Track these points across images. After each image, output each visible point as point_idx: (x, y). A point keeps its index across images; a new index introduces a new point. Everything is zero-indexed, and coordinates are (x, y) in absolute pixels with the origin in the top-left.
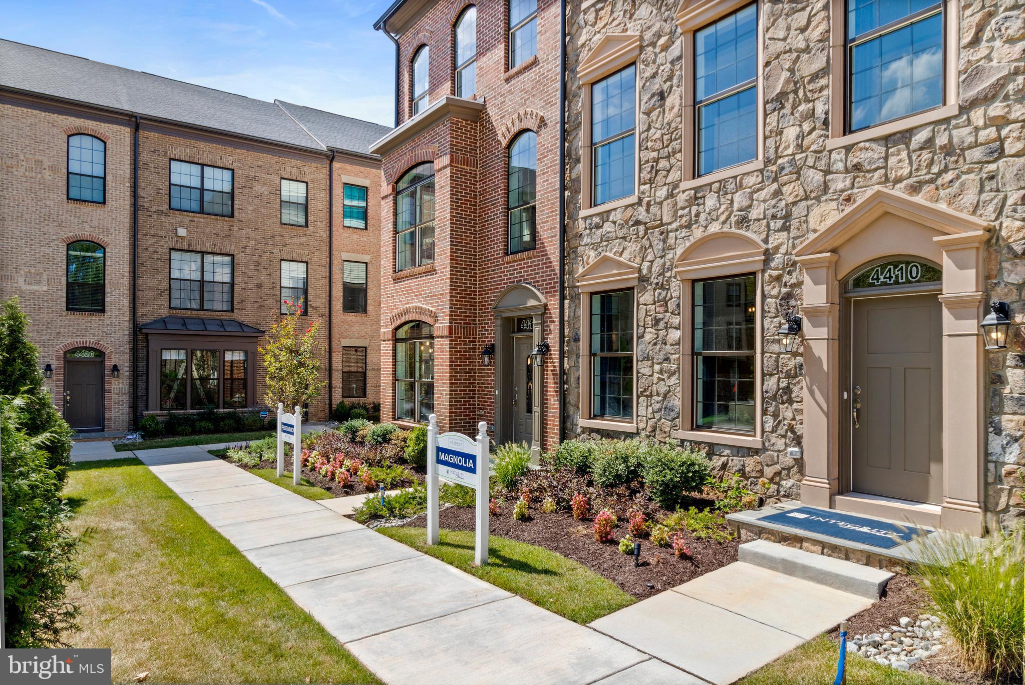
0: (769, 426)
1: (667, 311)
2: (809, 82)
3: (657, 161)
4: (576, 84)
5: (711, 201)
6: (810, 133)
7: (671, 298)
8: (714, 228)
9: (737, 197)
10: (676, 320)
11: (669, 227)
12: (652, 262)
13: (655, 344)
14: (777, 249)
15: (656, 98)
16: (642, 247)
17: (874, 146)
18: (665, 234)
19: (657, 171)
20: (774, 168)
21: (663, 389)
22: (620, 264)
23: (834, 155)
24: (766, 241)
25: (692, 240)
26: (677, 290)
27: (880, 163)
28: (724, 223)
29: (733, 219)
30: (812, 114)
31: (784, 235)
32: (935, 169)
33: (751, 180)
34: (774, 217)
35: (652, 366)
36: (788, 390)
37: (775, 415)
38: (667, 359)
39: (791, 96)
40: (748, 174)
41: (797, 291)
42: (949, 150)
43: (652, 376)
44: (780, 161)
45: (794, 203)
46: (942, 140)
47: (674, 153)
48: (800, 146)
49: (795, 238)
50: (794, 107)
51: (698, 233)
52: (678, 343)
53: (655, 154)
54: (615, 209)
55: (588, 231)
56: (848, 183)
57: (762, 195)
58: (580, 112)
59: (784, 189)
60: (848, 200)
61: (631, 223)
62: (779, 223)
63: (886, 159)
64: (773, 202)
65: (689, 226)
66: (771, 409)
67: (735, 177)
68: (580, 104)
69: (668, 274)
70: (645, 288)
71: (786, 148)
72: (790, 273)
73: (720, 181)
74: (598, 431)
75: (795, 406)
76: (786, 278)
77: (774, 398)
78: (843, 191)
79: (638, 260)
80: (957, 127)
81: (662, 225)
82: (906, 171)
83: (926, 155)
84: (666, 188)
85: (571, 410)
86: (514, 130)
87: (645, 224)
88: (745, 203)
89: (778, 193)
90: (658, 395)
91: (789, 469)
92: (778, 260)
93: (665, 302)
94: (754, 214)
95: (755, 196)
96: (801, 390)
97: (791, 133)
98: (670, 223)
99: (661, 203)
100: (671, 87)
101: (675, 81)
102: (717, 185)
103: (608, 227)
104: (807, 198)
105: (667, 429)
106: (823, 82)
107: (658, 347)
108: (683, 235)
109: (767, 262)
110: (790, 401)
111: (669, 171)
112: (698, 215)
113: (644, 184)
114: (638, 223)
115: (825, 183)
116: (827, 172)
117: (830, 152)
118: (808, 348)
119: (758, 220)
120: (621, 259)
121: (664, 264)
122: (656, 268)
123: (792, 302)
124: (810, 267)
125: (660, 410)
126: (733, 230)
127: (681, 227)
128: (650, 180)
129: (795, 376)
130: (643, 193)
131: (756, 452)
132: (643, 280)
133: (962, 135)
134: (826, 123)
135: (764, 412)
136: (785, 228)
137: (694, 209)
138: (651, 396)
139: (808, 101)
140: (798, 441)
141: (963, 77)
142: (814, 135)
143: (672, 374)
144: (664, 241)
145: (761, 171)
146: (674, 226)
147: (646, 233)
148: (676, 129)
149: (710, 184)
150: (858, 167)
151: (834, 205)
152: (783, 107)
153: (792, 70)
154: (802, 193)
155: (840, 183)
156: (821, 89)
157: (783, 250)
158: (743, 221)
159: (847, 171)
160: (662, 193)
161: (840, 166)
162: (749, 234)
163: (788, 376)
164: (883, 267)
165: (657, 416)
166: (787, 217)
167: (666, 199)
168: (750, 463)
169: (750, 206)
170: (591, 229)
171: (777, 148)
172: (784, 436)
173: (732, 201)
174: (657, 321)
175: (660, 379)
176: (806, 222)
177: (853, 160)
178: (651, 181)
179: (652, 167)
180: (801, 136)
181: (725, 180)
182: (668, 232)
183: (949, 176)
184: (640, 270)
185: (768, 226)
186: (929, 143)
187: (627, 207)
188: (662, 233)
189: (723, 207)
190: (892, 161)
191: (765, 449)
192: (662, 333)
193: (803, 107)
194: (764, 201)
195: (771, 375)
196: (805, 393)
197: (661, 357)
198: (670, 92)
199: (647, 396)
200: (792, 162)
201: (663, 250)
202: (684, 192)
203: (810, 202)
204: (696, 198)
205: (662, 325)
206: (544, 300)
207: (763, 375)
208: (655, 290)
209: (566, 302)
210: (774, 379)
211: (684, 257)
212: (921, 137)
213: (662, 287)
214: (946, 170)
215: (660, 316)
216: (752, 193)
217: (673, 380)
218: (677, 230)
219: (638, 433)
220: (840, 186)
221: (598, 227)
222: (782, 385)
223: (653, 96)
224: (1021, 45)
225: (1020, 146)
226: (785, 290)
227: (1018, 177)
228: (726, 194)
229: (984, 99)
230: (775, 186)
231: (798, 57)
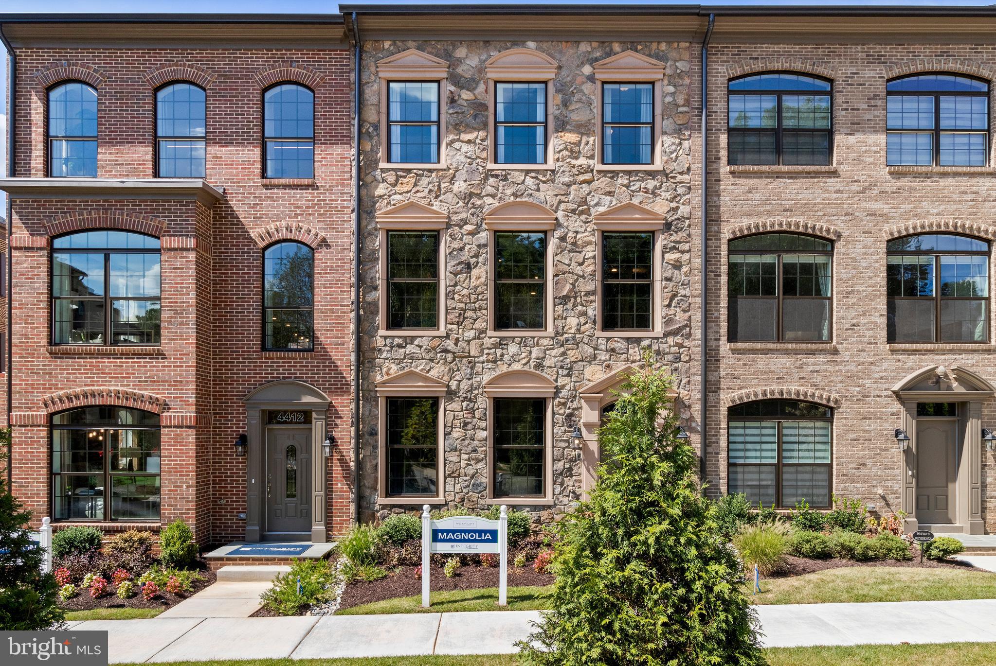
0: (557, 491)
1: (474, 417)
2: (585, 295)
3: (465, 310)
4: (373, 225)
5: (513, 349)
6: (585, 324)
7: (478, 408)
8: (516, 367)
9: (535, 350)
10: (483, 424)
11: (477, 360)
12: (460, 381)
13: (464, 440)
14: (563, 386)
15: (463, 265)
16: (450, 369)
17: (622, 341)
18: (472, 365)
19: (464, 318)
20: (561, 338)
21: (471, 471)
22: (426, 379)
23: (600, 340)
24: (556, 381)
25: (498, 373)
26: (484, 404)
27: (625, 351)
28: (525, 364)
29: (532, 363)
30: (585, 314)
31: (568, 379)
33: (546, 342)
34: (562, 367)
35: (460, 456)
36: (570, 469)
37: (562, 484)
38: (475, 451)
39: (572, 300)
40: (543, 337)
41: (576, 412)
42: (658, 353)
43: (460, 462)
44: (566, 336)
45: (575, 362)
46: (655, 347)
47: (480, 309)
48: (578, 330)
49: (575, 382)
50: (574, 306)
51: (504, 369)
52: (486, 440)
53: (462, 305)
55: (387, 348)
56: (608, 357)
57: (554, 353)
58: (378, 250)
59: (568, 352)
60: (608, 366)
61: (438, 350)
62: (565, 372)
63: (628, 349)
64: (562, 358)
65: (495, 361)
66: (559, 481)
67: (534, 338)
68: (377, 243)
69: (476, 392)
70: (452, 399)
71: (570, 329)
72: (572, 402)
73: (522, 338)
74: (400, 506)
75: (574, 478)
76: (569, 404)
77: (561, 474)
78: (605, 361)
79: (446, 378)
80: (661, 343)
81: (469, 356)
82: (638, 358)
84: (473, 331)
85: (367, 492)
87: (454, 353)
88: (541, 355)
89: (564, 354)
90: (466, 475)
92: (564, 393)
93: (473, 411)
94: (547, 363)
95: (548, 352)
97: (573, 321)
98: (478, 357)
99: (469, 342)
100: (478, 263)
101: (481, 259)
102: (519, 339)
103: (410, 349)
104: (583, 361)
105: (475, 499)
106: (592, 298)
107: (467, 442)
108: (489, 366)
109: (556, 394)
110: (571, 476)
111: (475, 320)
112: (502, 355)
113: (452, 324)
114: (446, 351)
115: (595, 354)
116: (596, 349)
117: (598, 338)
118: (586, 445)
119: (551, 367)
120: (428, 375)
121: (472, 384)
122: (464, 385)
123: (574, 419)
124: (587, 400)
125: (468, 486)
126: (532, 370)
127: (488, 361)
128: (458, 322)
129: (575, 461)
130: (450, 330)
131: (549, 507)
132: (451, 394)
133: (663, 347)
134: (594, 322)
135: (554, 483)
136: (569, 375)
137: (499, 352)
138: (459, 476)
139: (582, 305)
141: (664, 320)
142: (588, 326)
143: (478, 461)
144: (472, 368)
145: (553, 338)
146: (481, 359)
147: (454, 360)
148: (482, 293)
149: (514, 338)
150: (613, 350)
151: (600, 367)
152: (566, 304)
153: (573, 285)
154: (580, 357)
155: (603, 356)
156: (591, 302)
157: (568, 387)
158: (539, 366)
159: (607, 351)
160: (471, 334)
161: (604, 347)
162: (544, 374)
163: (571, 461)
165: (465, 491)
166: (571, 369)
167: (474, 339)
168: (544, 515)
169: (544, 358)
170: (392, 347)
171: (563, 328)
172: (568, 496)
173: (531, 352)
174: (466, 424)
175: (468, 465)
176: (582, 374)
177: (611, 345)
178: (459, 324)
179: (460, 314)
180: (579, 325)
181: (526, 338)
182: (475, 363)
184: (448, 386)
185: (558, 372)
186: (650, 346)
187: (434, 337)
188: (470, 363)
189: (524, 355)
190: (631, 351)
191: (555, 505)
192: (469, 433)
193: (579, 308)
194: (555, 357)
195: (559, 460)
196: (583, 470)
197: (470, 449)
198: (476, 266)
199: (455, 477)
200: (574, 338)
201: (471, 374)
202: (490, 338)
203: (585, 363)
204: (501, 344)
205: (470, 426)
206: (329, 400)
207: (554, 460)
208: (463, 401)
209: (361, 402)
210: (561, 463)
211: (490, 383)
212: (645, 343)
213: (470, 400)
215: (469, 420)
216: (545, 350)
217: (481, 465)
218: (483, 362)
219: (446, 504)
220: (603, 358)
221: (400, 346)
222: (567, 466)
223: (460, 263)
224: (688, 314)
225: (687, 358)
226: (567, 411)
227: (686, 372)
228: (526, 346)
229: (674, 333)
230: (562, 349)
231: (577, 279)
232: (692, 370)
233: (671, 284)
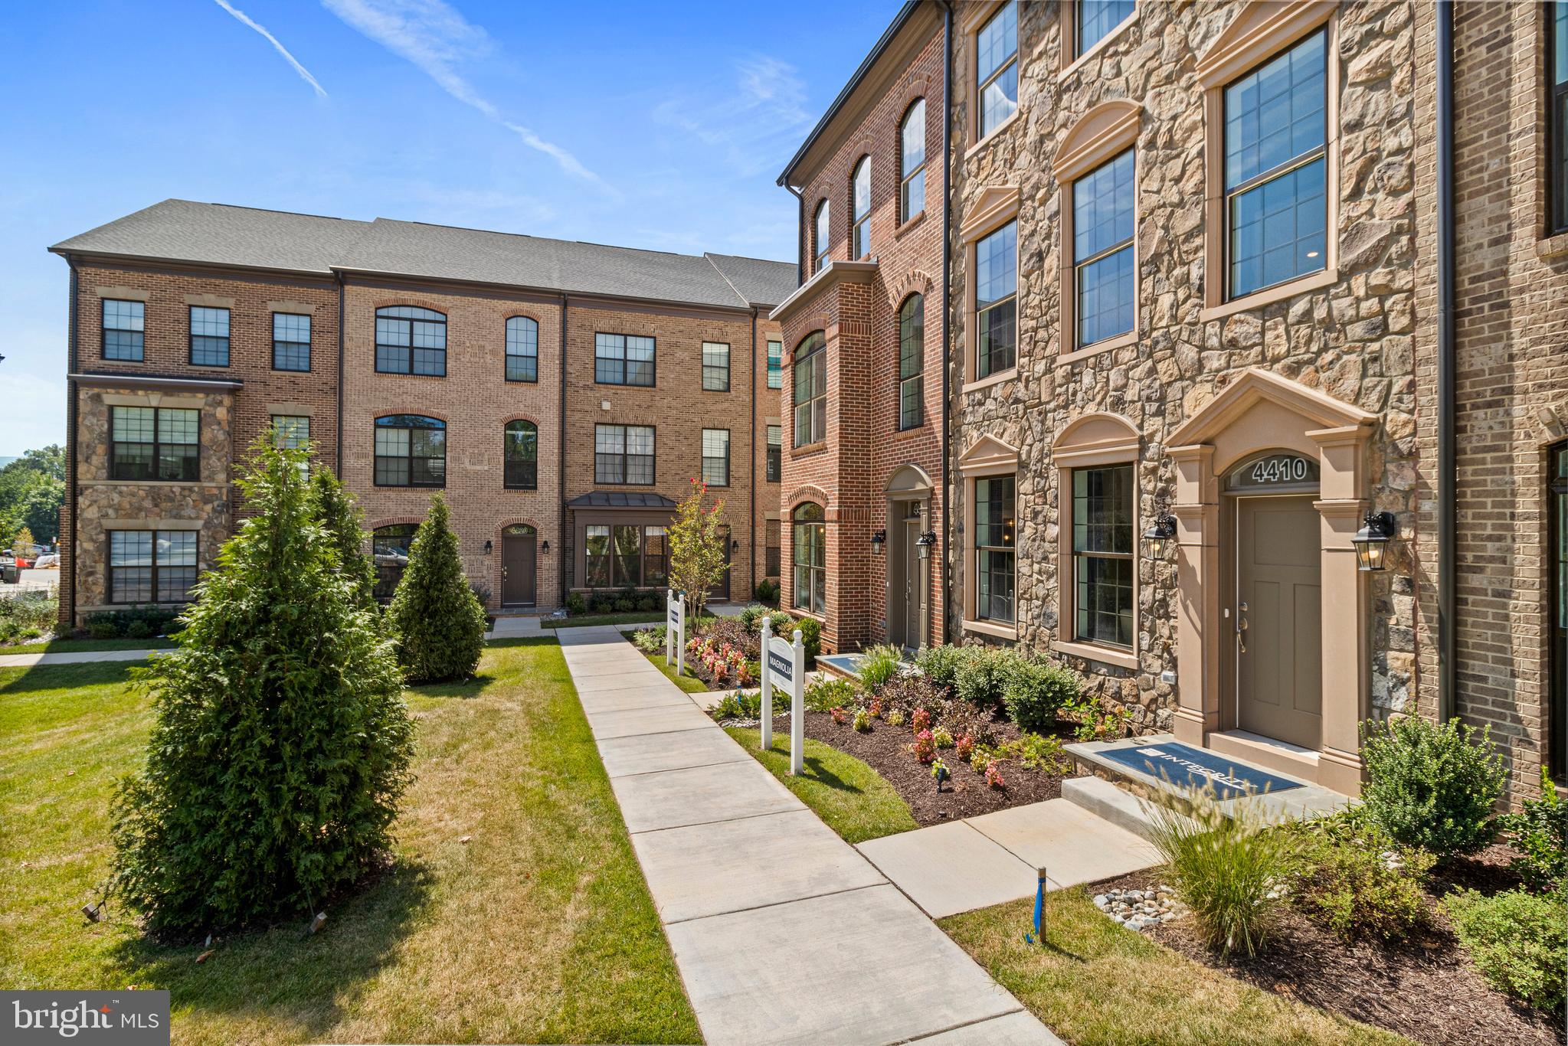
0: (1145, 645)
1: (1045, 503)
2: (1184, 242)
3: (1035, 330)
4: (959, 244)
5: (1087, 379)
6: (1185, 301)
7: (1050, 488)
8: (1091, 410)
9: (1113, 374)
10: (1054, 514)
11: (1047, 407)
12: (1031, 446)
13: (1034, 540)
14: (1152, 435)
15: (1034, 259)
16: (1021, 428)
17: (1250, 318)
18: (1043, 414)
19: (1036, 342)
20: (1148, 342)
21: (1042, 593)
22: (1001, 448)
23: (1208, 327)
24: (1141, 427)
25: (1070, 421)
26: (1056, 479)
27: (1256, 339)
28: (1100, 404)
29: (1108, 400)
30: (1185, 280)
31: (1159, 420)
32: (1314, 348)
33: (1126, 356)
34: (1149, 399)
35: (1031, 565)
36: (1164, 603)
37: (1152, 631)
38: (1045, 558)
39: (1166, 258)
40: (1123, 348)
41: (1172, 487)
42: (1328, 324)
43: (1031, 576)
44: (1155, 334)
45: (1169, 384)
46: (1320, 313)
47: (1053, 322)
48: (1174, 317)
49: (1171, 425)
50: (1169, 271)
51: (1074, 415)
52: (1056, 541)
53: (1033, 323)
54: (996, 385)
55: (970, 409)
56: (1223, 361)
57: (1137, 373)
58: (965, 274)
59: (1159, 366)
60: (1222, 381)
61: (1010, 401)
62: (1154, 406)
63: (1263, 333)
64: (1148, 382)
65: (1066, 407)
66: (1147, 624)
67: (1110, 352)
68: (964, 265)
69: (1046, 461)
70: (1025, 475)
71: (1161, 319)
72: (1165, 465)
73: (1095, 356)
74: (981, 635)
75: (1172, 622)
76: (1161, 471)
77: (1150, 611)
78: (1218, 371)
79: (1018, 443)
80: (1336, 297)
81: (1040, 403)
82: (1283, 349)
83: (1304, 331)
84: (1044, 362)
85: (956, 609)
86: (904, 293)
87: (1024, 402)
88: (1121, 382)
89: (1152, 371)
90: (1037, 598)
91: (1165, 696)
92: (1153, 450)
93: (1044, 493)
94: (1130, 394)
95: (1131, 374)
96: (1176, 605)
97: (1165, 301)
98: (1048, 403)
99: (1039, 379)
100: (1049, 246)
101: (1053, 240)
102: (1092, 360)
103: (990, 404)
104: (1181, 378)
105: (1046, 639)
106: (1198, 241)
107: (1037, 543)
108: (1061, 416)
109: (1142, 450)
110: (1167, 616)
111: (1047, 343)
112: (1074, 394)
113: (1024, 356)
114: (1017, 401)
115: (1200, 360)
116: (1202, 348)
117: (1205, 324)
118: (1182, 555)
119: (1133, 402)
120: (1002, 442)
121: (1043, 449)
122: (1035, 454)
123: (1168, 500)
124: (1183, 460)
125: (1039, 616)
126: (1109, 413)
127: (1058, 407)
128: (1029, 351)
129: (1171, 587)
130: (1023, 367)
131: (1132, 673)
132: (1023, 465)
133: (1342, 306)
134: (1200, 289)
135: (1141, 628)
136: (1160, 413)
137: (1072, 386)
138: (1031, 598)
139: (1183, 263)
140: (1173, 663)
141: (1344, 236)
142: (1189, 303)
143: (1050, 576)
144: (1043, 422)
145: (1136, 345)
146: (1052, 405)
147: (1025, 413)
148: (1054, 294)
149: (1086, 359)
150: (1233, 343)
151: (1208, 387)
152: (1158, 271)
153: (1166, 228)
154: (1176, 372)
155: (1215, 361)
156: (1196, 250)
157: (1157, 438)
158: (1119, 403)
159: (1222, 347)
160: (1040, 367)
161: (1214, 341)
162: (1124, 419)
163: (1164, 586)
164: (1267, 461)
165: (1037, 623)
166: (1162, 400)
167: (1044, 374)
168: (1127, 684)
169: (1125, 385)
170: (973, 406)
171: (1152, 318)
172: (1160, 657)
173: (1108, 379)
174: (1036, 514)
175: (1039, 581)
176: (1181, 406)
177: (1228, 335)
178: (1030, 353)
179: (1032, 337)
180: (1176, 305)
181: (1100, 355)
182: (1046, 413)
183: (1329, 356)
184: (1019, 455)
185: (1143, 409)
186: (1307, 315)
187: (1007, 382)
188: (1040, 414)
189: (1099, 386)
190: (1269, 336)
191: (1141, 671)
192: (1041, 527)
193: (1177, 272)
194: (1140, 380)
195: (1148, 584)
196: (1180, 609)
197: (1040, 554)
198: (1048, 251)
199: (1027, 599)
200: (1167, 335)
201: (1042, 433)
202: (1061, 366)
203: (1186, 383)
204: (1074, 375)
205: (1040, 519)
206: (929, 483)
207: (1140, 583)
208: (1034, 477)
209: (951, 487)
210: (1151, 589)
211: (1062, 441)
212: (1299, 308)
213: (1041, 476)
214: (1325, 348)
215: (1039, 508)
216: (1127, 371)
217: (1052, 583)
218: (1055, 410)
219: (1018, 641)
220: (1215, 365)
221: (981, 404)
222: (1159, 596)
223: (1031, 256)
224: (1406, 198)
225: (1405, 321)
226: (1160, 485)
227: (1403, 360)
228: (1102, 370)
229: (1365, 264)
230: (1150, 363)
231: (1172, 212)
232: (1422, 351)
233: (1362, 135)
